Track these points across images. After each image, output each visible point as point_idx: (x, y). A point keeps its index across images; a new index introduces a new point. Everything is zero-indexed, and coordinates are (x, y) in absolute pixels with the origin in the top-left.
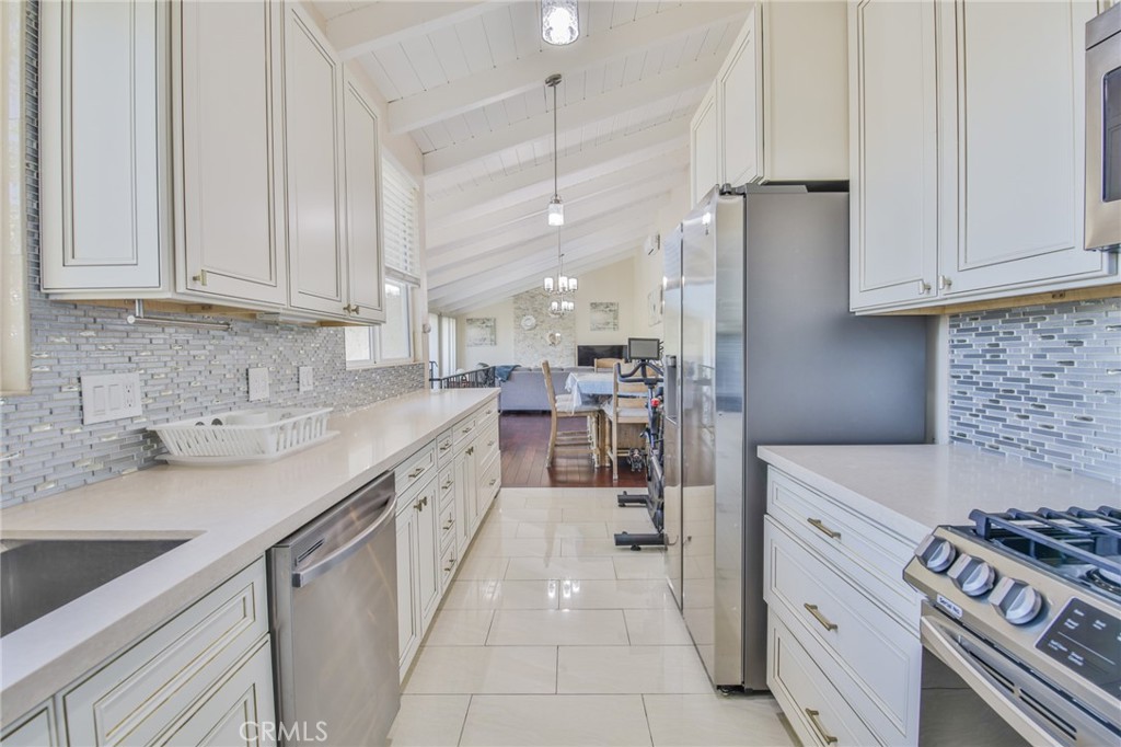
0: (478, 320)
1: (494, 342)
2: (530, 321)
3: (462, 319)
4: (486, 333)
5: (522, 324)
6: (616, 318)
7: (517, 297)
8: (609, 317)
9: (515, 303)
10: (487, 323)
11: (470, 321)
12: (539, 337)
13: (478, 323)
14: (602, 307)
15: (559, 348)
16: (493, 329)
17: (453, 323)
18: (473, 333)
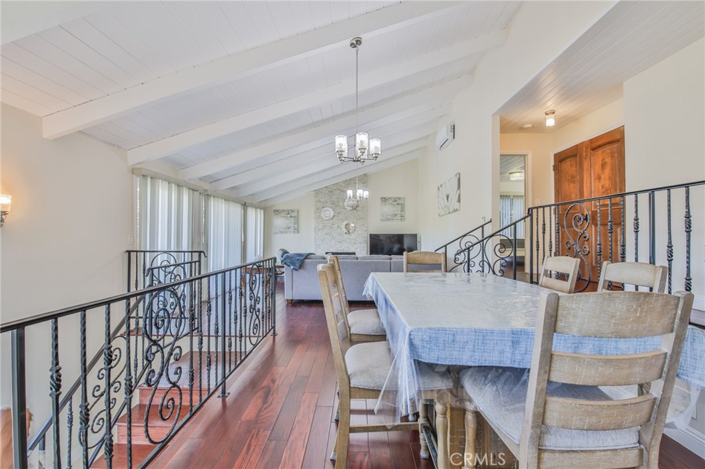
0: (283, 211)
1: (297, 230)
2: (329, 212)
3: (269, 210)
4: (290, 222)
5: (322, 215)
6: (403, 210)
7: (317, 192)
8: (397, 210)
9: (315, 196)
10: (292, 214)
11: (277, 212)
12: (336, 226)
13: (283, 214)
14: (391, 201)
15: (353, 236)
16: (297, 220)
17: (260, 214)
18: (279, 222)
